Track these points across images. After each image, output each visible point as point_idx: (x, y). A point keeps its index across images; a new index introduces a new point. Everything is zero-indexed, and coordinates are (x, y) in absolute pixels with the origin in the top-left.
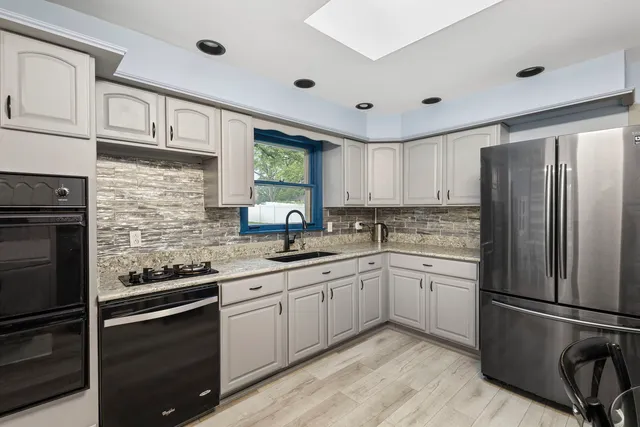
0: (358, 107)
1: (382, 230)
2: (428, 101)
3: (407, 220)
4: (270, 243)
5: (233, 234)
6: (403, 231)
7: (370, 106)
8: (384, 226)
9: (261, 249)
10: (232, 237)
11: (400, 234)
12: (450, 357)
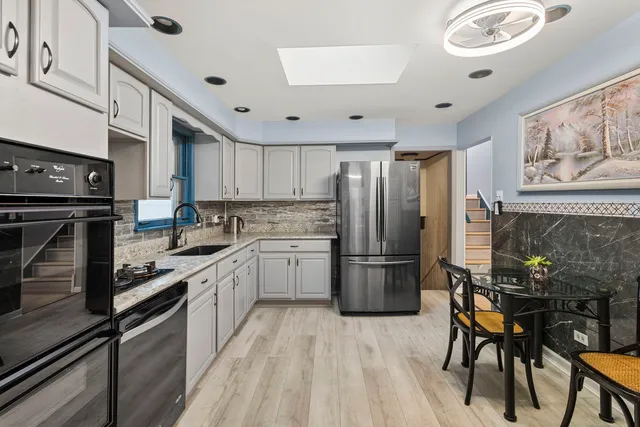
0: (237, 110)
1: (238, 222)
2: (290, 118)
3: (257, 212)
4: (159, 241)
5: (129, 232)
6: (253, 222)
7: (247, 110)
8: (239, 219)
9: (152, 249)
10: (128, 236)
11: (252, 225)
12: (314, 313)
